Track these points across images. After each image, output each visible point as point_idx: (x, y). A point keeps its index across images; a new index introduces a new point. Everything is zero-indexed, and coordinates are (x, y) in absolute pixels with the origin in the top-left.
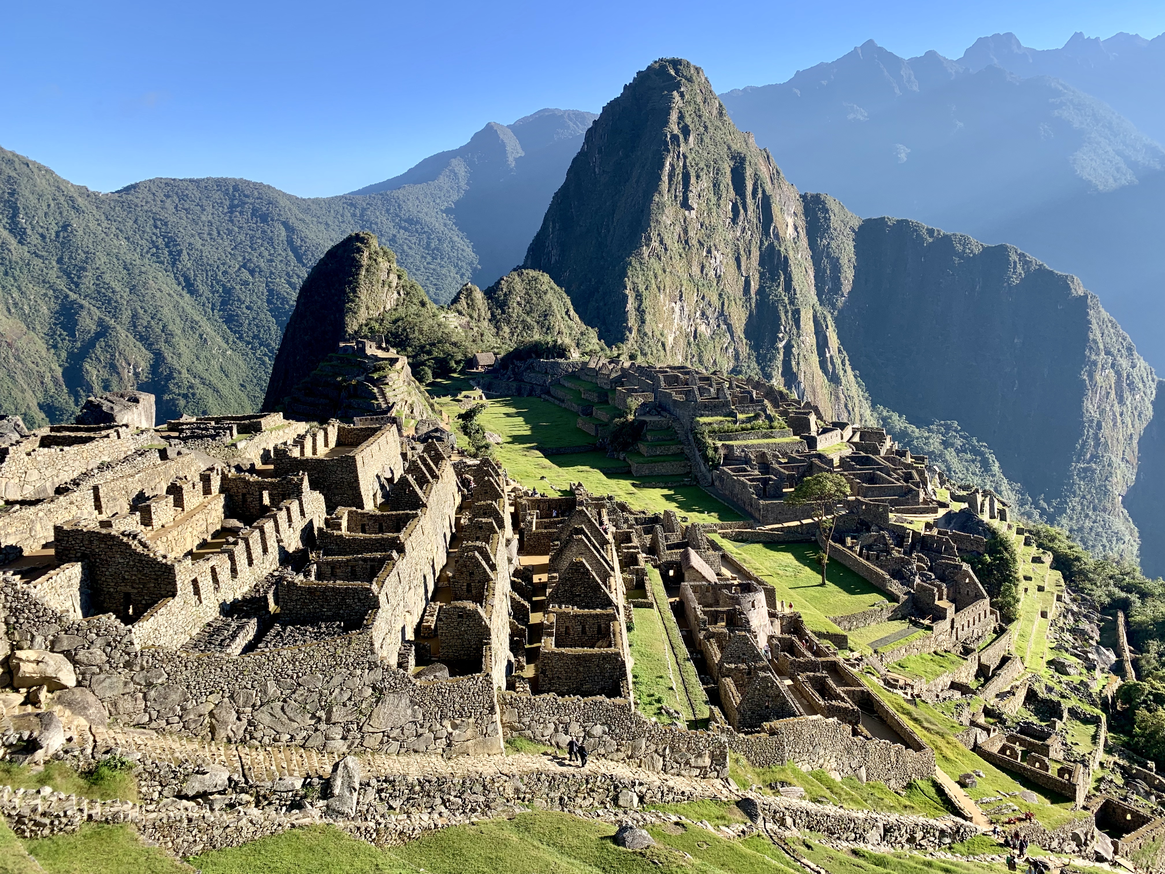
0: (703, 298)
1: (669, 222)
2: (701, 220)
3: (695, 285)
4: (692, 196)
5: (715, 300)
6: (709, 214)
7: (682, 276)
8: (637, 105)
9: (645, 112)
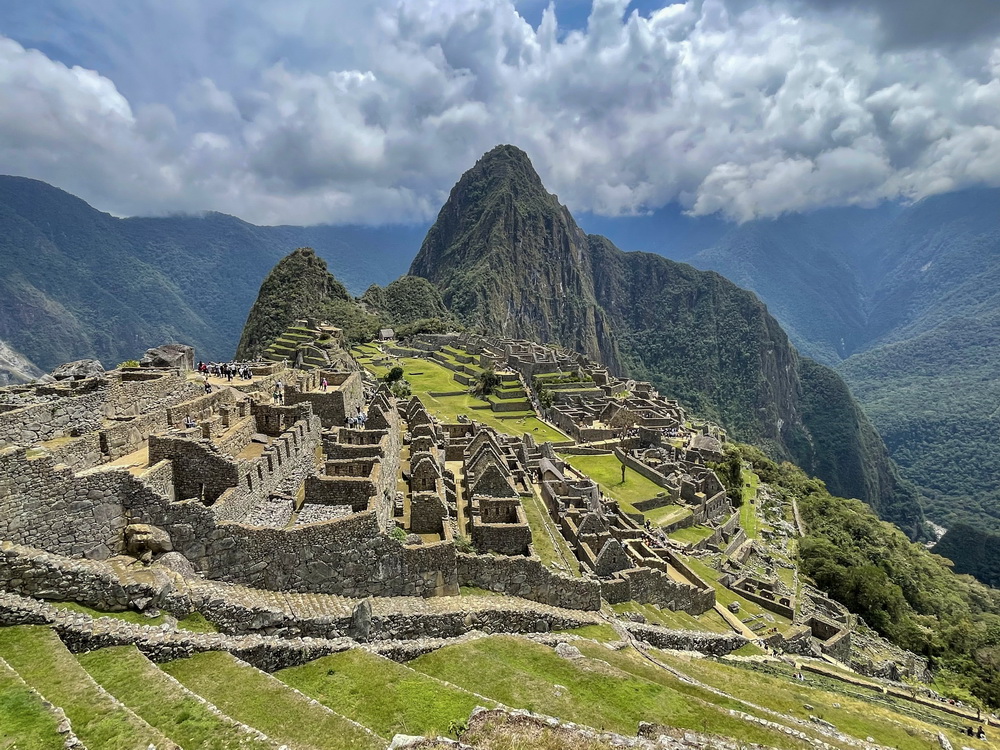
1: (505, 250)
2: (524, 248)
3: (521, 290)
4: (519, 233)
5: (533, 300)
6: (530, 245)
7: (513, 284)
8: (485, 172)
9: (490, 178)
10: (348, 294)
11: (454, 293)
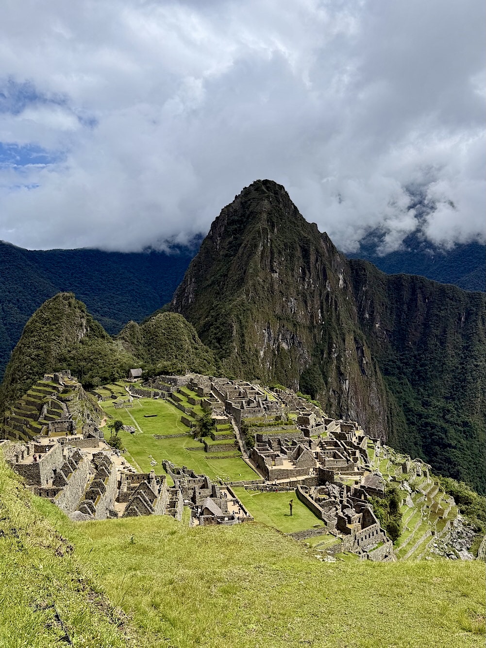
0: (283, 327)
1: (261, 281)
2: (281, 278)
4: (275, 264)
6: (287, 275)
7: (270, 313)
9: (248, 213)
10: (105, 333)
11: (212, 325)
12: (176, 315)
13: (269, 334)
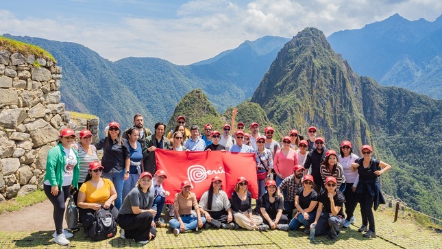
1: (306, 87)
3: (314, 109)
4: (315, 78)
5: (322, 115)
6: (322, 85)
7: (309, 106)
8: (297, 44)
9: (300, 46)
10: (216, 112)
11: (275, 111)
12: (255, 104)
13: (309, 118)
